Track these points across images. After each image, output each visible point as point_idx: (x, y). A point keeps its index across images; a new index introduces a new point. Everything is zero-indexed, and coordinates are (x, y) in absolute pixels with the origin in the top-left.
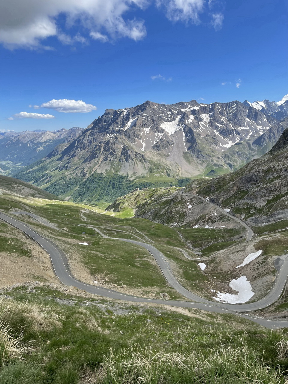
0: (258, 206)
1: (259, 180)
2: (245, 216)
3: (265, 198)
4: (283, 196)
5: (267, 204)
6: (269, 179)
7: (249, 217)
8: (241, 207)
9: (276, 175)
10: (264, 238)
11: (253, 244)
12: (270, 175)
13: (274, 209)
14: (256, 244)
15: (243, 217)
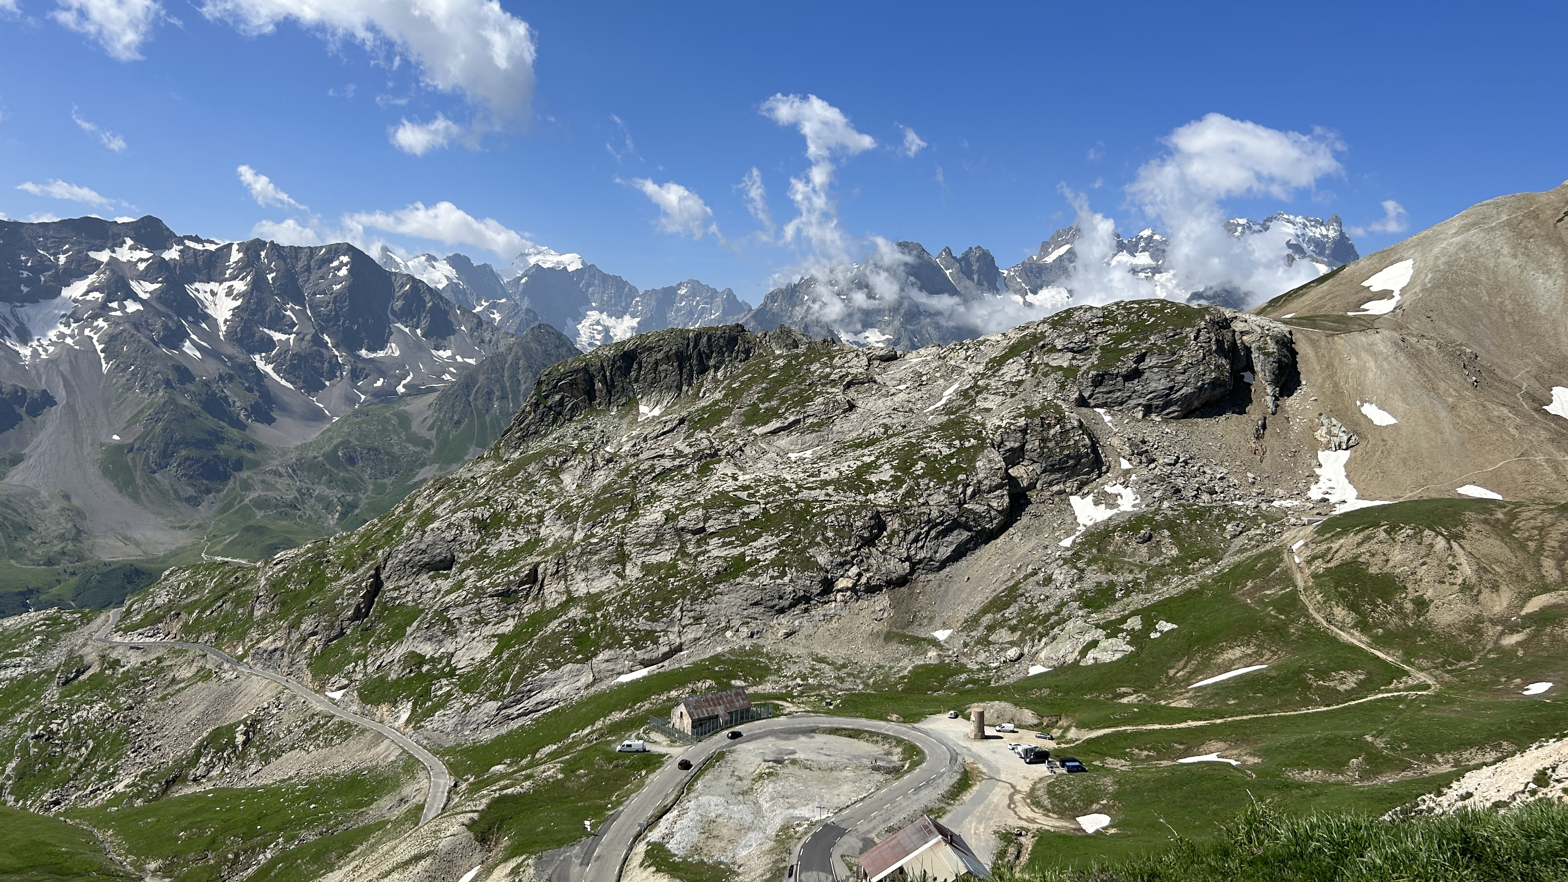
0: (462, 662)
1: (463, 558)
2: (414, 710)
3: (488, 630)
4: (553, 615)
5: (498, 652)
6: (500, 552)
7: (431, 712)
8: (393, 676)
9: (523, 539)
10: (506, 787)
11: (465, 818)
12: (504, 537)
13: (525, 669)
14: (475, 816)
15: (405, 716)
